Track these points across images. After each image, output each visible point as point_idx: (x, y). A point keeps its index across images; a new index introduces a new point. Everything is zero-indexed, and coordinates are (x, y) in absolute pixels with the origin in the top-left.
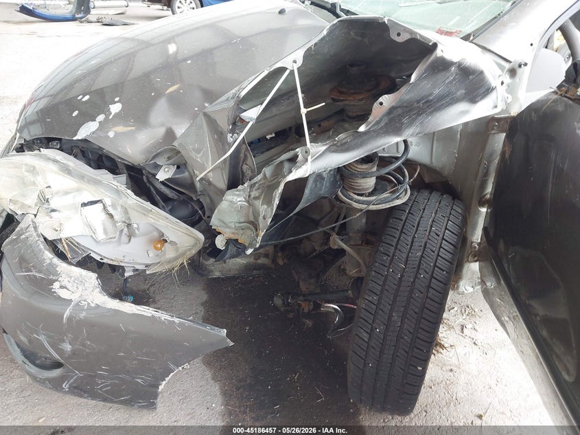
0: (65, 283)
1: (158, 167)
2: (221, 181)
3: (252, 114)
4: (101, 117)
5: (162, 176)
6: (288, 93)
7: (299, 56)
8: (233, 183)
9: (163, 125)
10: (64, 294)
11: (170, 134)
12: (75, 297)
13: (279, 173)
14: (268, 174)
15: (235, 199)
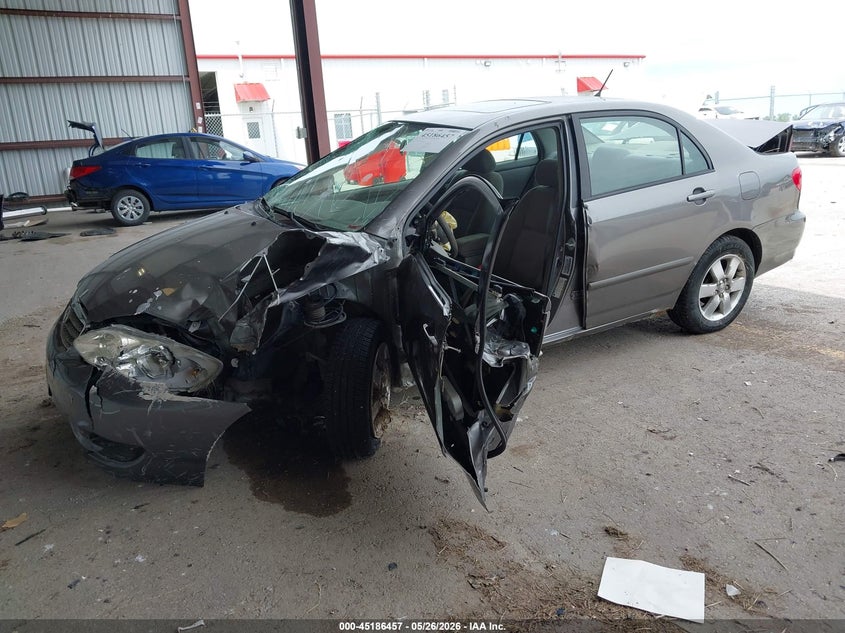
0: (147, 391)
1: (190, 322)
2: (232, 318)
3: (248, 278)
4: (151, 300)
5: (192, 329)
6: (263, 270)
7: (266, 250)
8: (240, 317)
9: (190, 299)
10: (146, 398)
11: (195, 303)
12: (153, 398)
13: (264, 305)
14: (259, 308)
15: (244, 324)
